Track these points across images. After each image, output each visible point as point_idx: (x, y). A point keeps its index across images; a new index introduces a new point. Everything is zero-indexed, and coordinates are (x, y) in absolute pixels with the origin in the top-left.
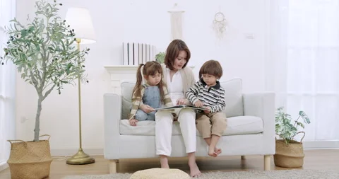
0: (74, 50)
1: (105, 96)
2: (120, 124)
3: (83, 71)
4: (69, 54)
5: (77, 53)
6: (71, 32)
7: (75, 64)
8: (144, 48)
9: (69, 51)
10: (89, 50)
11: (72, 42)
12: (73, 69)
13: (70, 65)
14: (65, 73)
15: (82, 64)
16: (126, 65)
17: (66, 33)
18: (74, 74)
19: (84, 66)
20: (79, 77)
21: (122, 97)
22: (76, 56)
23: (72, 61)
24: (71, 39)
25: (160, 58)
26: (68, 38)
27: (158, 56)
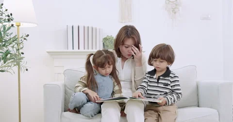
0: (12, 36)
1: (45, 86)
2: (61, 116)
3: (22, 58)
4: (6, 41)
5: (15, 39)
6: (8, 16)
7: (13, 51)
8: (90, 32)
9: (7, 38)
10: (28, 35)
11: (9, 28)
12: (11, 56)
13: (7, 53)
14: (2, 61)
15: (21, 51)
16: (70, 49)
17: (4, 17)
18: (12, 62)
19: (23, 53)
20: (18, 64)
21: (65, 86)
22: (14, 43)
23: (10, 47)
24: (8, 25)
25: (107, 41)
26: (4, 24)
27: (105, 39)
